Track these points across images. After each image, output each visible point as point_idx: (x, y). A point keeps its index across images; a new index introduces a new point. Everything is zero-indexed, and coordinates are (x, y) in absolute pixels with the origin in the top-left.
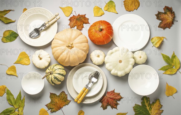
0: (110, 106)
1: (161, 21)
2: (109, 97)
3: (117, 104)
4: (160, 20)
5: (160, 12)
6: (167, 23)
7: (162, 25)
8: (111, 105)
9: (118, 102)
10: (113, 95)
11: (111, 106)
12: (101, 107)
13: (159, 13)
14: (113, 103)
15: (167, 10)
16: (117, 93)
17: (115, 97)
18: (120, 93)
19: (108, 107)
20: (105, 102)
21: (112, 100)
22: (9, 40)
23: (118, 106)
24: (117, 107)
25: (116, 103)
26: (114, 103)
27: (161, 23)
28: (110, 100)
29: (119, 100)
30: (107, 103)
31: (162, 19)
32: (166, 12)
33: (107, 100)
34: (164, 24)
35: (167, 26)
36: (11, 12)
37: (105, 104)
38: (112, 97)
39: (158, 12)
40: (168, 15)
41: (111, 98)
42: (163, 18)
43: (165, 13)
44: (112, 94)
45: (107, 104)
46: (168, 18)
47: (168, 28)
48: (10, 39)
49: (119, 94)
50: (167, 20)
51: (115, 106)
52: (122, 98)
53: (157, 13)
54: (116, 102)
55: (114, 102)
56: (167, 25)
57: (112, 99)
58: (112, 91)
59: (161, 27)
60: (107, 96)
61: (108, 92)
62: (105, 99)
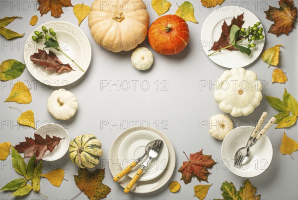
0: (195, 178)
1: (273, 23)
2: (194, 164)
3: (207, 174)
4: (272, 20)
5: (273, 8)
6: (284, 26)
7: (275, 29)
8: (198, 176)
9: (209, 171)
10: (201, 159)
11: (197, 177)
12: (181, 180)
13: (271, 9)
14: (200, 172)
15: (285, 5)
16: (206, 156)
17: (203, 163)
18: (211, 156)
19: (193, 179)
20: (187, 171)
21: (199, 167)
22: (11, 76)
23: (210, 178)
24: (207, 179)
25: (205, 172)
26: (203, 172)
27: (273, 25)
28: (196, 168)
29: (211, 166)
30: (190, 173)
31: (275, 19)
32: (282, 7)
33: (191, 167)
34: (278, 27)
35: (282, 30)
36: (16, 20)
37: (188, 175)
38: (198, 162)
39: (269, 7)
40: (285, 13)
41: (197, 165)
42: (278, 17)
43: (281, 9)
44: (198, 157)
45: (190, 175)
46: (286, 18)
47: (285, 33)
48: (12, 74)
49: (210, 158)
50: (284, 20)
51: (204, 178)
52: (215, 163)
54: (206, 170)
55: (202, 171)
56: (283, 29)
57: (199, 166)
58: (198, 153)
59: (273, 33)
60: (190, 162)
61: (191, 155)
62: (187, 166)
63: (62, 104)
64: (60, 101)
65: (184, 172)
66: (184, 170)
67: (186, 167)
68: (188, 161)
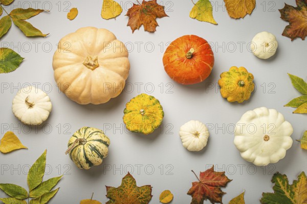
0: (208, 200)
1: (288, 24)
2: (206, 184)
3: (221, 195)
4: (287, 21)
5: (289, 6)
6: (301, 29)
7: (290, 32)
8: (211, 198)
9: (223, 190)
10: (213, 177)
11: (210, 199)
13: (287, 7)
14: (213, 192)
15: (302, 3)
16: (218, 173)
17: (216, 182)
19: (205, 201)
20: (197, 193)
21: (211, 187)
24: (221, 200)
25: (219, 192)
26: (216, 193)
27: (287, 27)
28: (208, 189)
29: (225, 185)
30: (202, 195)
31: (291, 19)
32: (300, 6)
33: (202, 188)
34: (294, 30)
35: (299, 34)
37: (199, 197)
38: (210, 181)
39: (284, 5)
40: (303, 13)
41: (209, 185)
42: (294, 18)
43: (298, 9)
44: (209, 175)
45: (202, 197)
46: (303, 19)
47: (301, 38)
49: (223, 174)
50: (301, 22)
51: (218, 199)
52: (229, 181)
53: (282, 7)
54: (220, 190)
55: (215, 191)
56: (299, 32)
57: (212, 186)
58: (208, 171)
59: (288, 36)
60: (200, 182)
61: (201, 173)
62: (198, 187)
63: (31, 106)
64: (29, 101)
65: (195, 194)
66: (194, 192)
67: (197, 189)
68: (198, 181)
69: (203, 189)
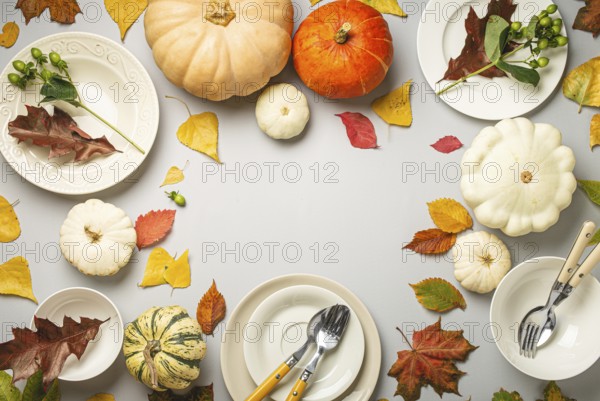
0: (429, 386)
2: (425, 354)
3: (456, 376)
8: (436, 382)
9: (461, 367)
10: (439, 341)
11: (433, 385)
12: (396, 394)
14: (440, 372)
16: (451, 332)
17: (446, 350)
18: (462, 332)
19: (423, 389)
20: (408, 374)
21: (436, 361)
24: (456, 387)
25: (452, 372)
26: (446, 373)
28: (429, 364)
29: (464, 357)
30: (417, 376)
33: (419, 362)
37: (412, 382)
38: (433, 350)
41: (431, 357)
44: (431, 337)
45: (417, 381)
49: (459, 336)
51: (451, 385)
52: (472, 349)
54: (454, 366)
55: (444, 370)
57: (437, 358)
58: (430, 329)
60: (414, 351)
61: (415, 333)
62: (408, 362)
63: (96, 239)
64: (91, 229)
65: (403, 375)
66: (401, 370)
67: (407, 365)
68: (410, 349)
69: (419, 365)
